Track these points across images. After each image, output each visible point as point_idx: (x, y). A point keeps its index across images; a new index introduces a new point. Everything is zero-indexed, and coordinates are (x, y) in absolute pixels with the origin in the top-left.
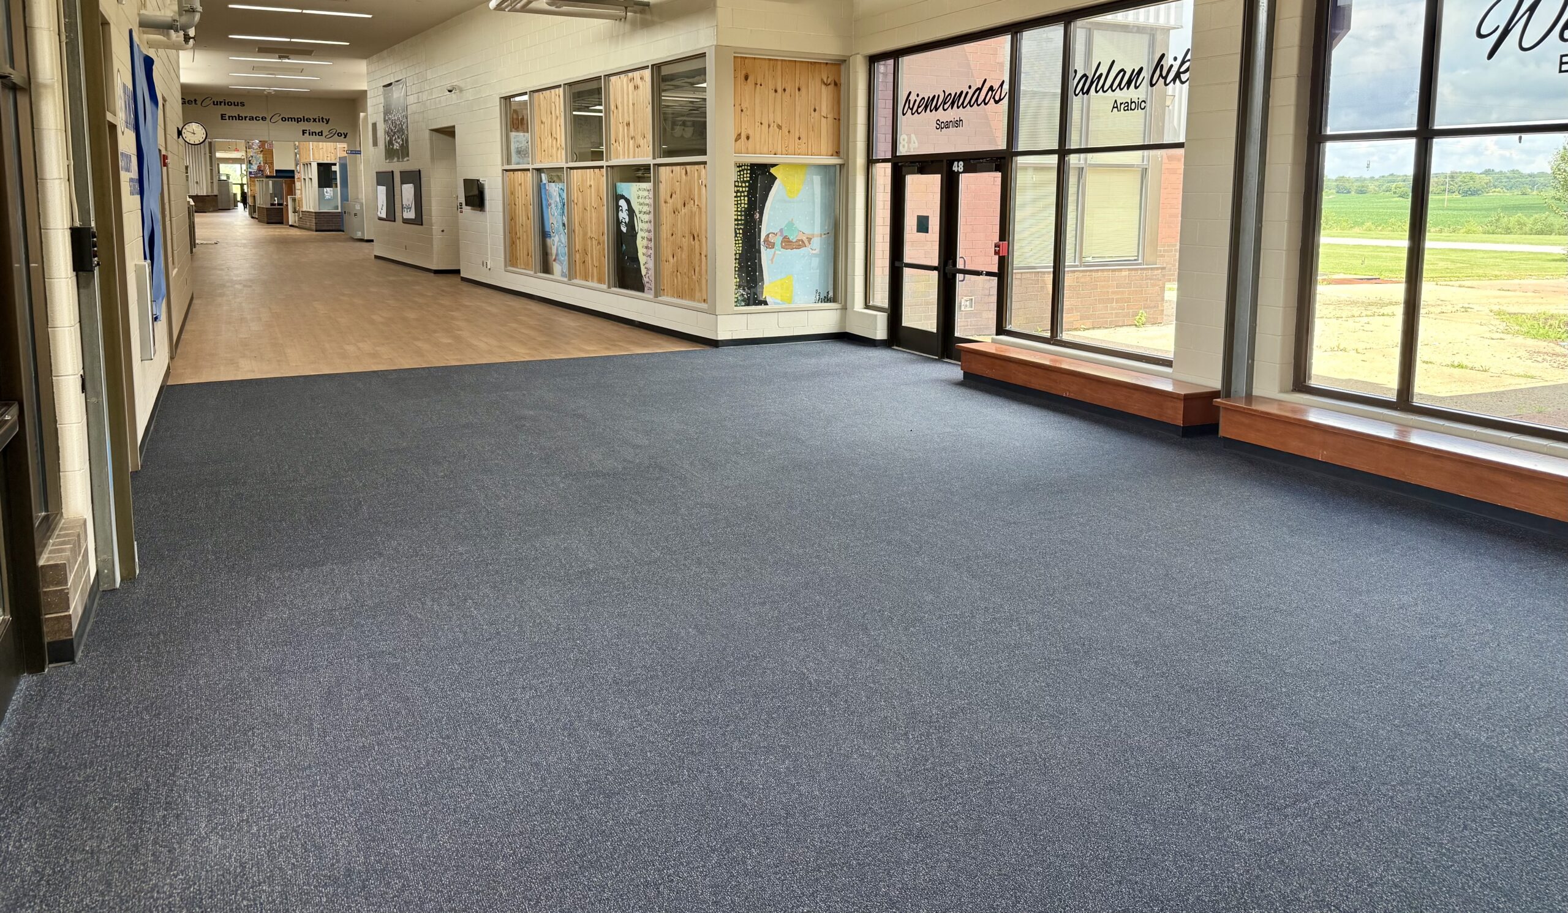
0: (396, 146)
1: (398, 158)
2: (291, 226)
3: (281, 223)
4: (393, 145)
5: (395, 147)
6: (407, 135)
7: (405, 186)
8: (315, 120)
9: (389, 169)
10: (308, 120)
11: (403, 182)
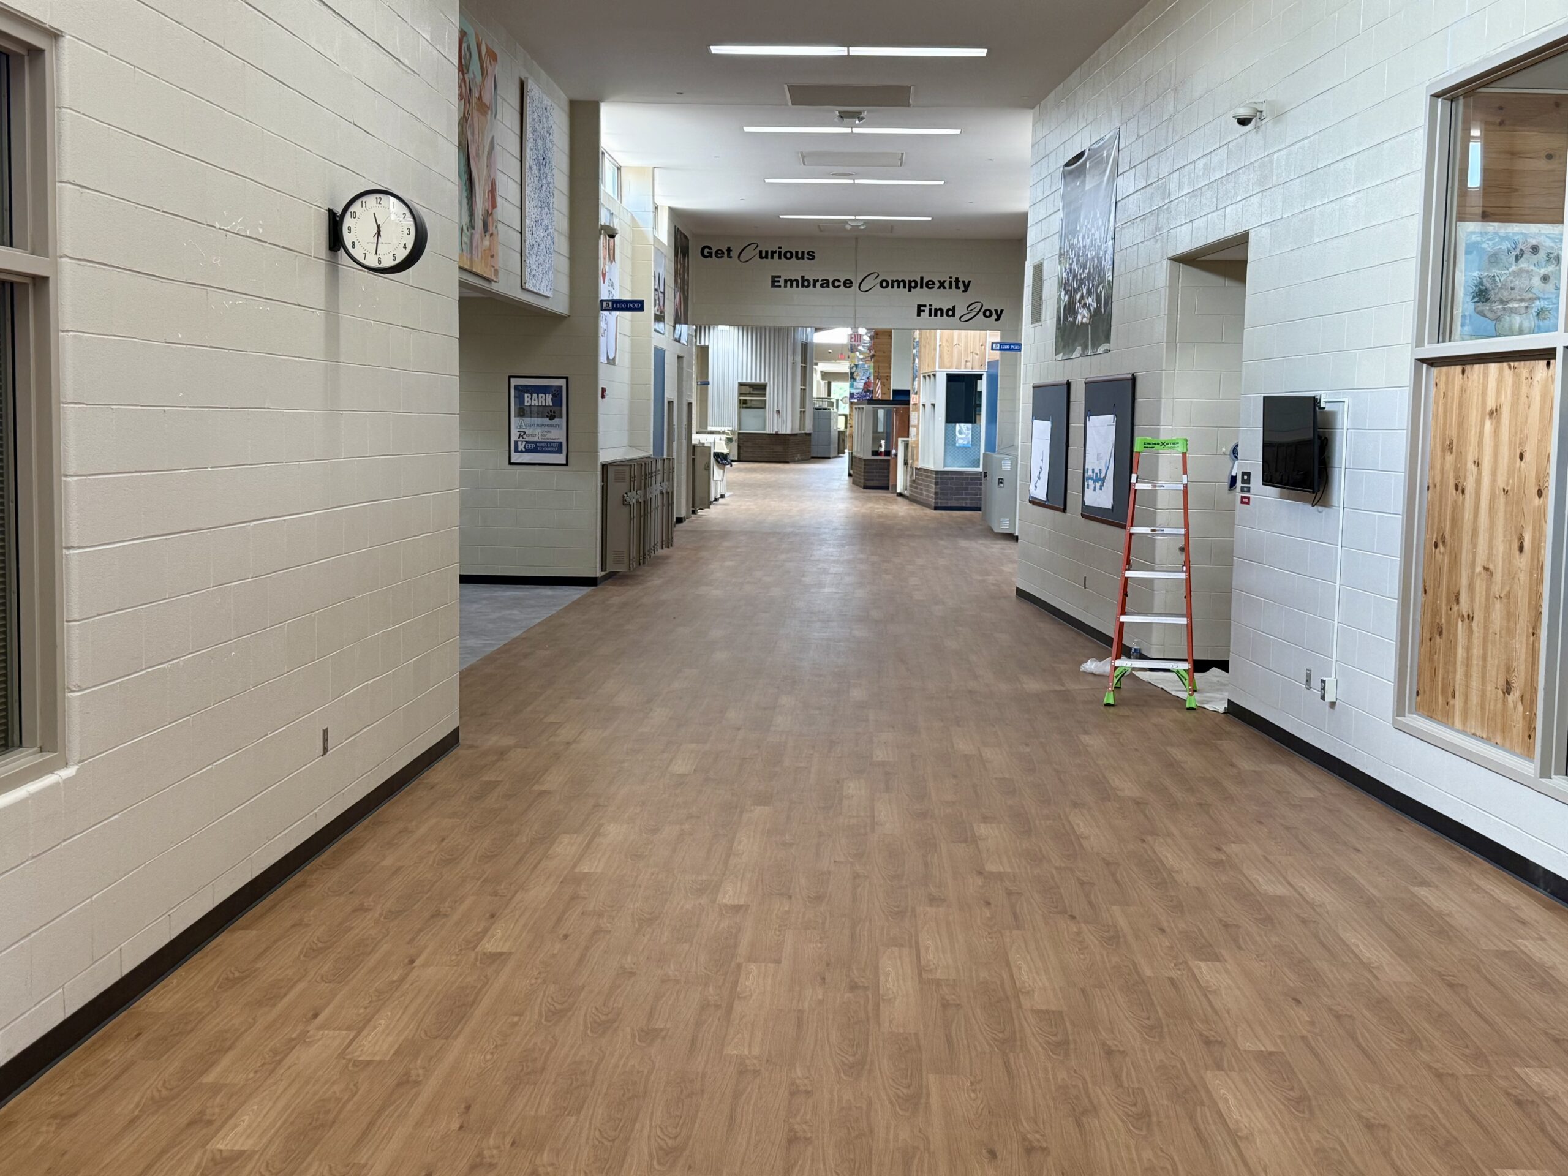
0: (1083, 316)
1: (1085, 348)
2: (900, 495)
3: (886, 488)
4: (1075, 313)
5: (1079, 318)
6: (1111, 284)
7: (1095, 421)
8: (942, 285)
9: (1061, 379)
10: (930, 285)
11: (1090, 412)
